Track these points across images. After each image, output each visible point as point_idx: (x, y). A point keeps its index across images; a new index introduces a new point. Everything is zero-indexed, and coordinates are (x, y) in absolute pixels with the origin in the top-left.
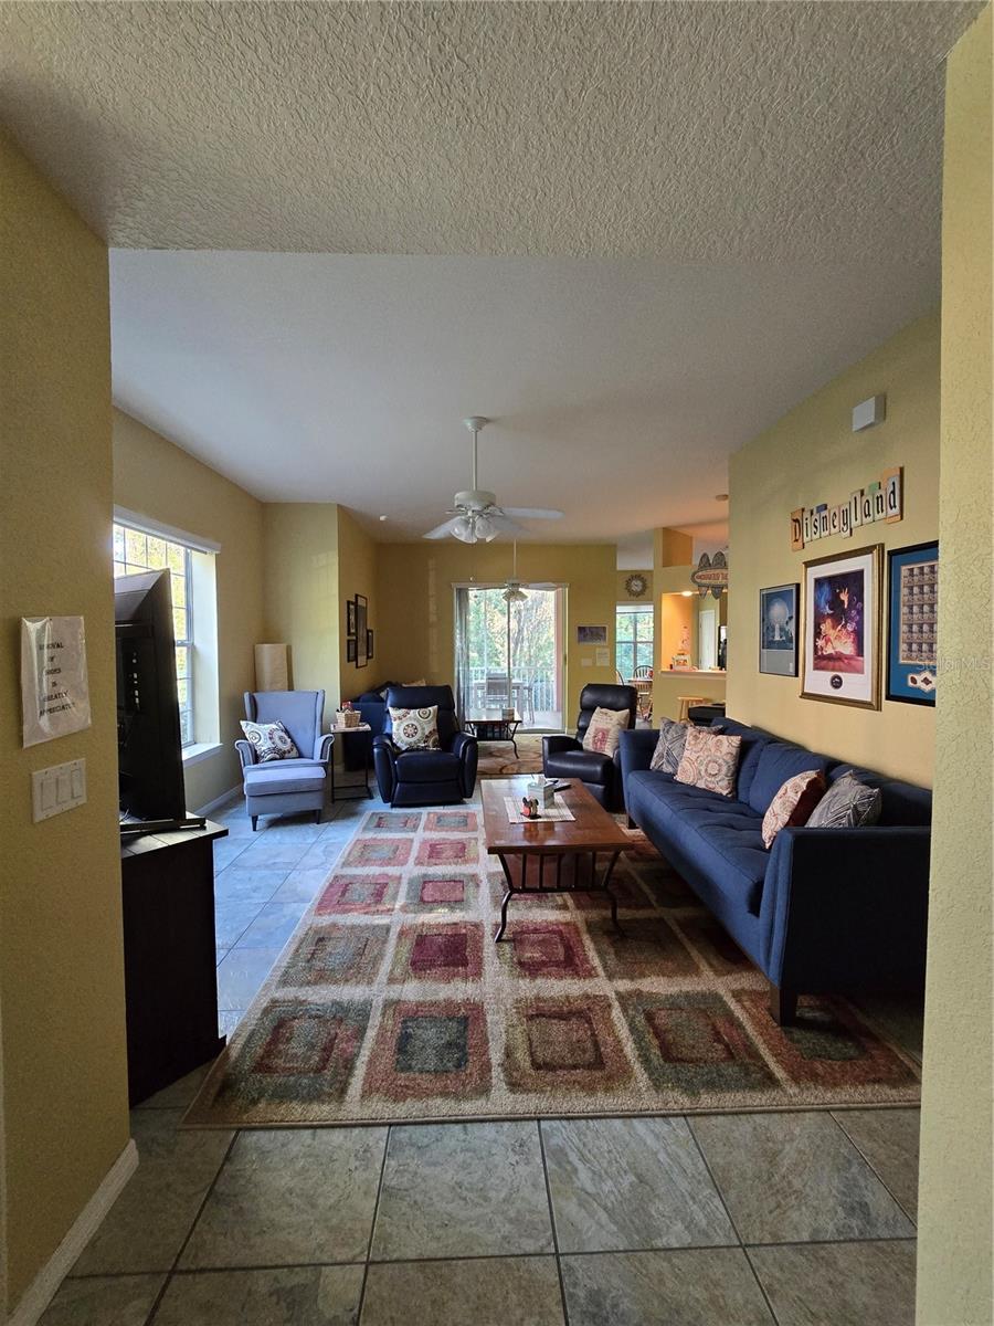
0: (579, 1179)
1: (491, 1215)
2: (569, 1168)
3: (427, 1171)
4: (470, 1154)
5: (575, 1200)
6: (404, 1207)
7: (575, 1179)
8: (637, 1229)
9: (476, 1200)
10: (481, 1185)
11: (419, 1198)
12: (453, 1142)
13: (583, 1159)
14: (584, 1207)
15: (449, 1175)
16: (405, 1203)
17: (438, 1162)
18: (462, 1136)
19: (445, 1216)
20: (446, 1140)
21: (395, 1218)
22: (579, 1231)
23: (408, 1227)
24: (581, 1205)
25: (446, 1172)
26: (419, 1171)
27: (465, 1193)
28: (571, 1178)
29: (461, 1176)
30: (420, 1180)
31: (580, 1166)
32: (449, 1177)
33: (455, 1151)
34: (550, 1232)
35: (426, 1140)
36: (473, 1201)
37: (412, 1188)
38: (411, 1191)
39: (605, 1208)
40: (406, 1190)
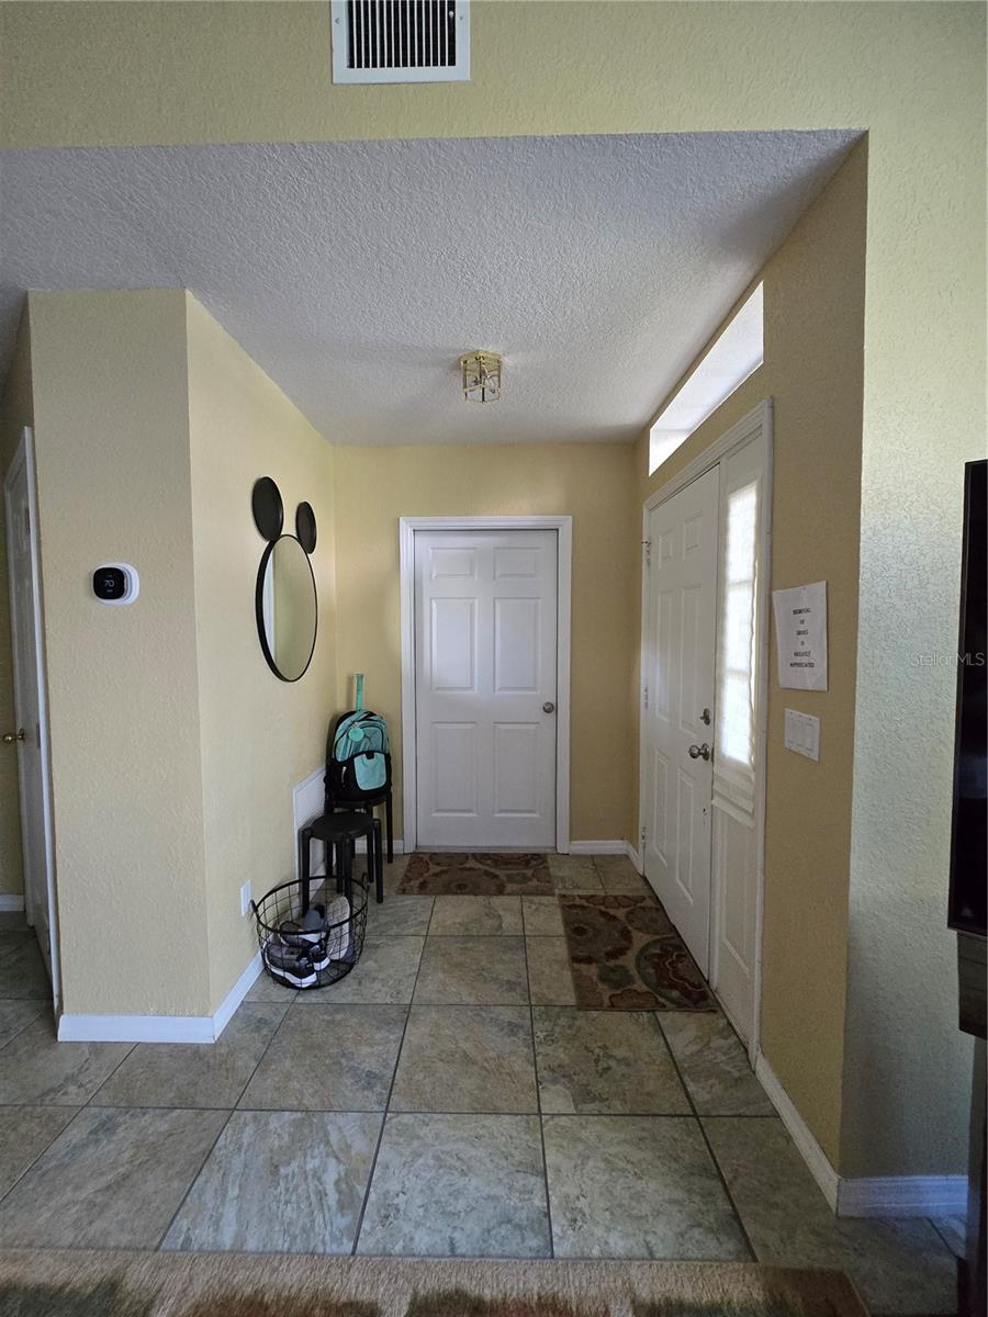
0: (339, 1174)
1: (436, 1143)
2: (344, 1186)
3: (500, 1191)
4: (451, 1208)
5: (353, 1153)
6: (518, 1156)
7: (343, 1174)
8: (311, 1125)
9: (448, 1158)
10: (441, 1171)
11: (503, 1163)
12: (469, 1226)
13: (322, 1195)
14: (347, 1145)
15: (473, 1184)
16: (517, 1158)
17: (485, 1199)
18: (457, 1235)
19: (477, 1145)
20: (478, 1230)
21: (524, 1145)
22: (362, 1127)
23: (511, 1138)
24: (349, 1147)
25: (477, 1188)
26: (507, 1191)
27: (458, 1164)
28: (346, 1174)
29: (462, 1182)
30: (505, 1181)
31: (330, 1188)
32: (473, 1182)
33: (467, 1213)
34: (387, 1126)
35: (503, 1232)
36: (451, 1156)
37: (511, 1173)
38: (513, 1169)
39: (328, 1143)
40: (518, 1171)
